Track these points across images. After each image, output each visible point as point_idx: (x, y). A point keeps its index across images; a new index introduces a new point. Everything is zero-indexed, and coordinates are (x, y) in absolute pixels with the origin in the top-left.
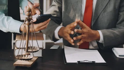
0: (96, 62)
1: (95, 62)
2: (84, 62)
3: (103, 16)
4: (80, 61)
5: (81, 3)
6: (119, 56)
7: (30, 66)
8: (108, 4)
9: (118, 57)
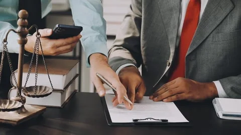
0: (169, 121)
1: (167, 120)
2: (146, 121)
3: (214, 40)
4: (137, 120)
5: (178, 13)
6: (224, 115)
7: (16, 123)
8: (228, 16)
9: (221, 117)
